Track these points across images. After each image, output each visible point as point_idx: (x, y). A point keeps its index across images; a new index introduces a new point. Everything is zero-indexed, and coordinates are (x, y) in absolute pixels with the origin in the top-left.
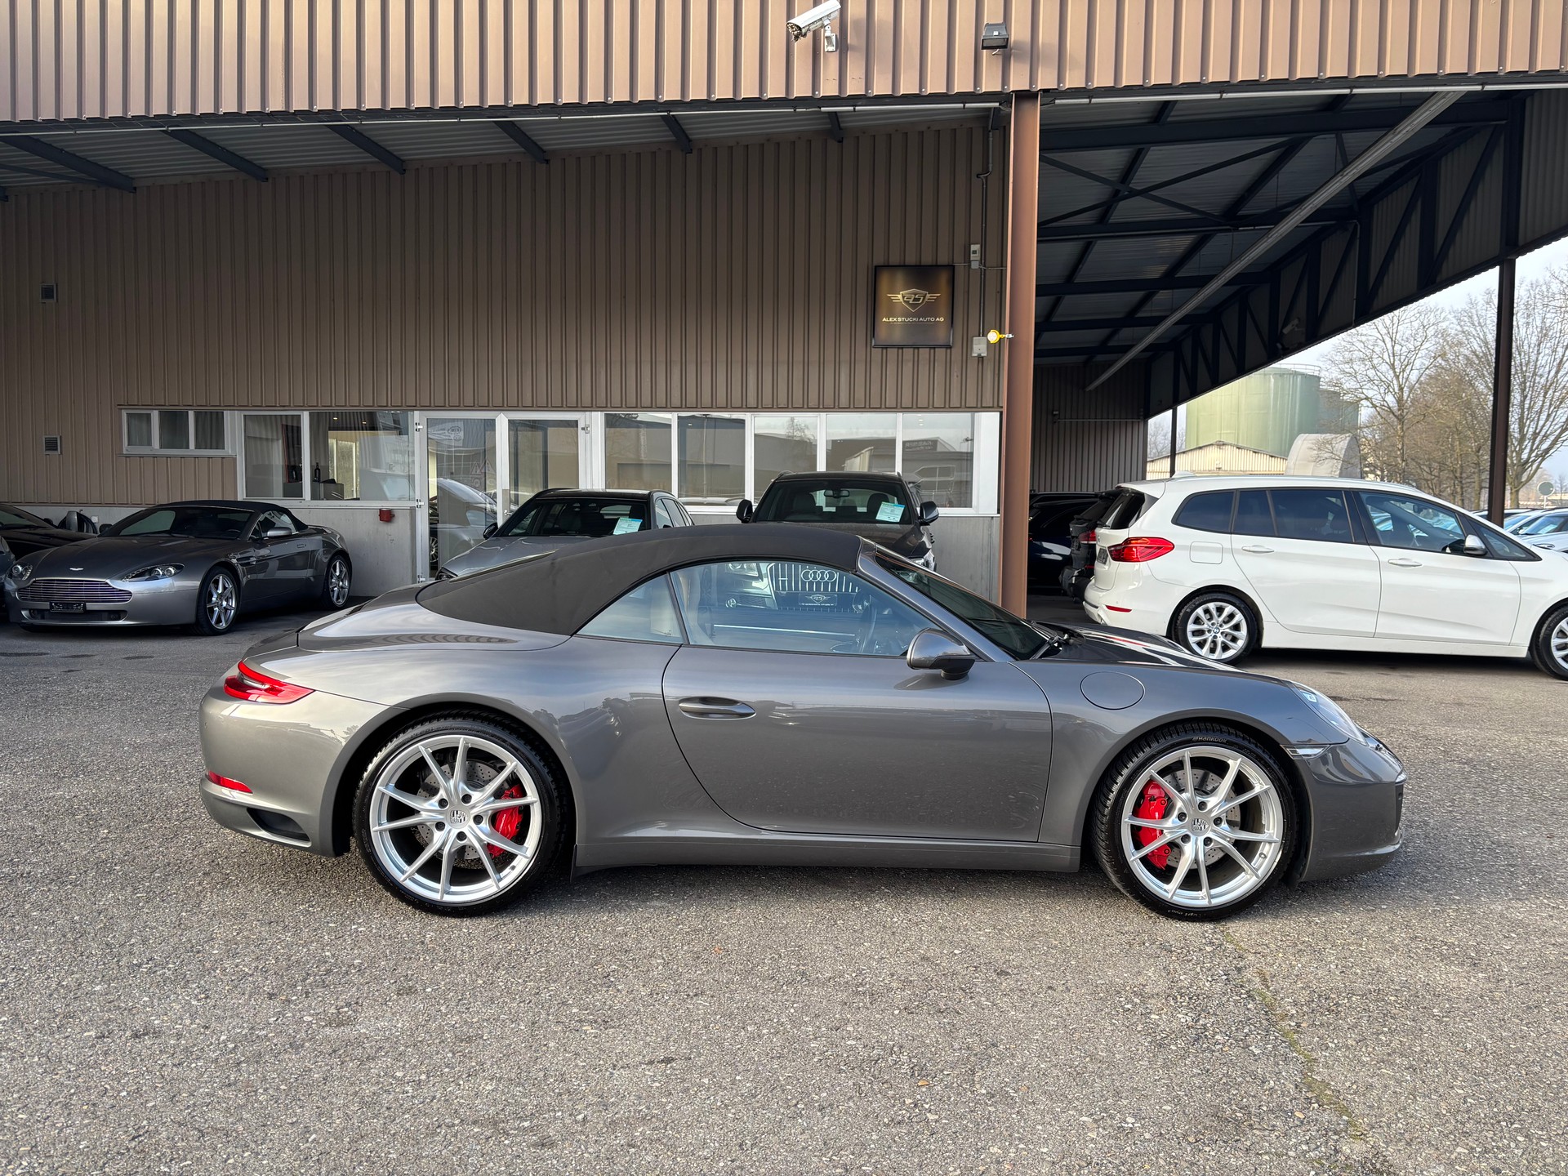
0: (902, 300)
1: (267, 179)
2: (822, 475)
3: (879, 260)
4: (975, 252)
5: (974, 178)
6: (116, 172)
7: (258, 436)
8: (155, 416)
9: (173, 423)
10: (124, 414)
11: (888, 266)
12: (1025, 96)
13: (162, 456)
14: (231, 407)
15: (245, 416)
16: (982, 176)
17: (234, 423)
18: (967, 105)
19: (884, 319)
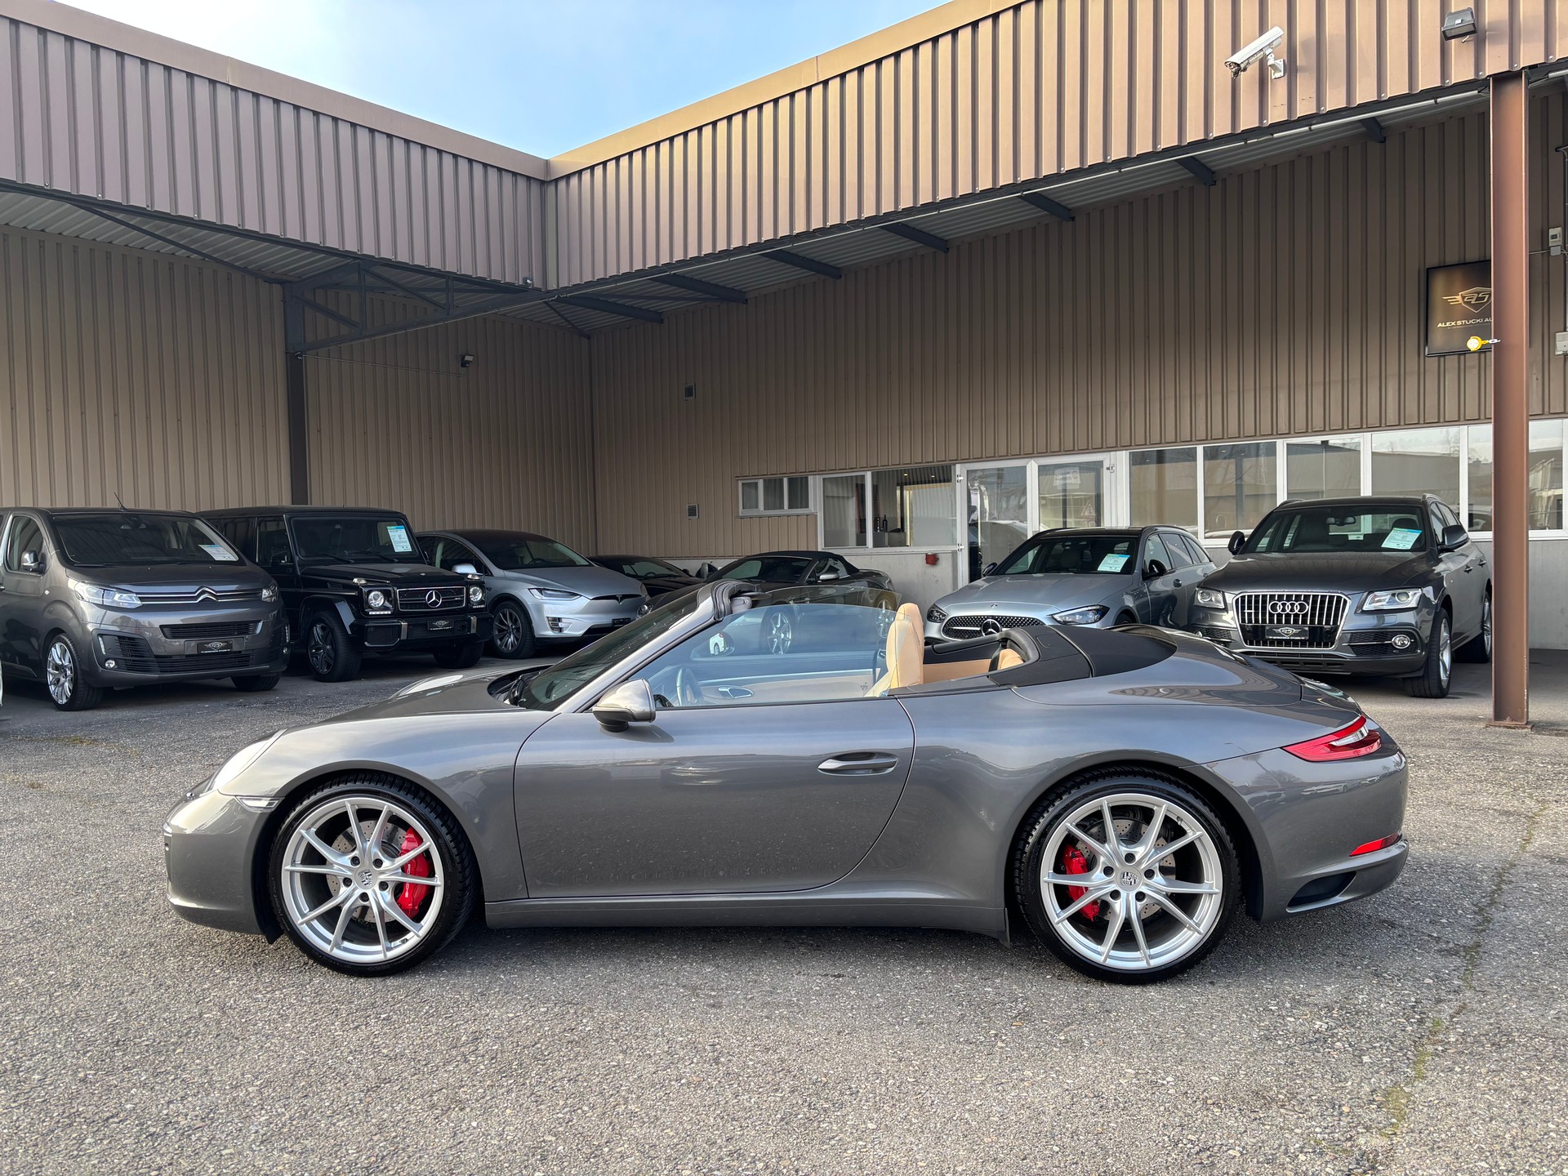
0: (1461, 301)
1: (840, 276)
2: (1366, 500)
3: (1433, 260)
4: (1554, 237)
5: (1552, 152)
6: (732, 289)
7: (836, 495)
8: (761, 483)
9: (773, 486)
10: (740, 483)
11: (1443, 267)
12: (1502, 79)
13: (765, 516)
14: (814, 472)
15: (824, 479)
16: (1561, 149)
17: (815, 485)
18: (1439, 100)
19: (1440, 325)
